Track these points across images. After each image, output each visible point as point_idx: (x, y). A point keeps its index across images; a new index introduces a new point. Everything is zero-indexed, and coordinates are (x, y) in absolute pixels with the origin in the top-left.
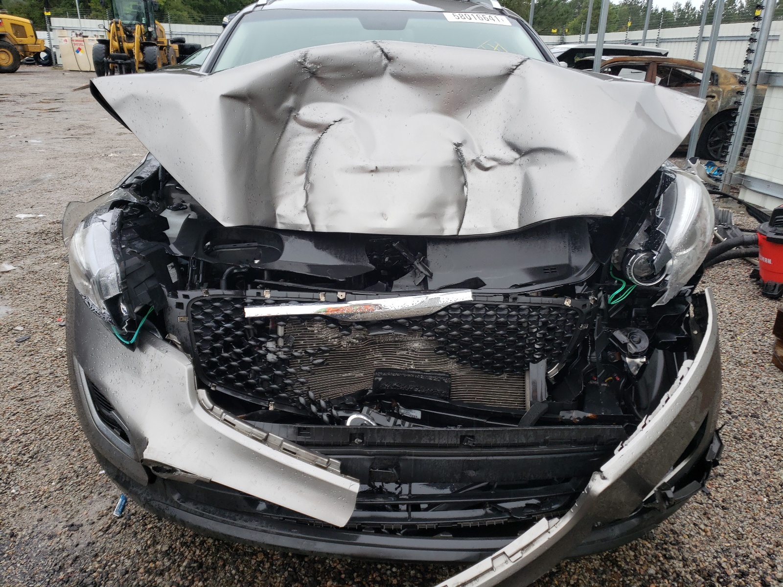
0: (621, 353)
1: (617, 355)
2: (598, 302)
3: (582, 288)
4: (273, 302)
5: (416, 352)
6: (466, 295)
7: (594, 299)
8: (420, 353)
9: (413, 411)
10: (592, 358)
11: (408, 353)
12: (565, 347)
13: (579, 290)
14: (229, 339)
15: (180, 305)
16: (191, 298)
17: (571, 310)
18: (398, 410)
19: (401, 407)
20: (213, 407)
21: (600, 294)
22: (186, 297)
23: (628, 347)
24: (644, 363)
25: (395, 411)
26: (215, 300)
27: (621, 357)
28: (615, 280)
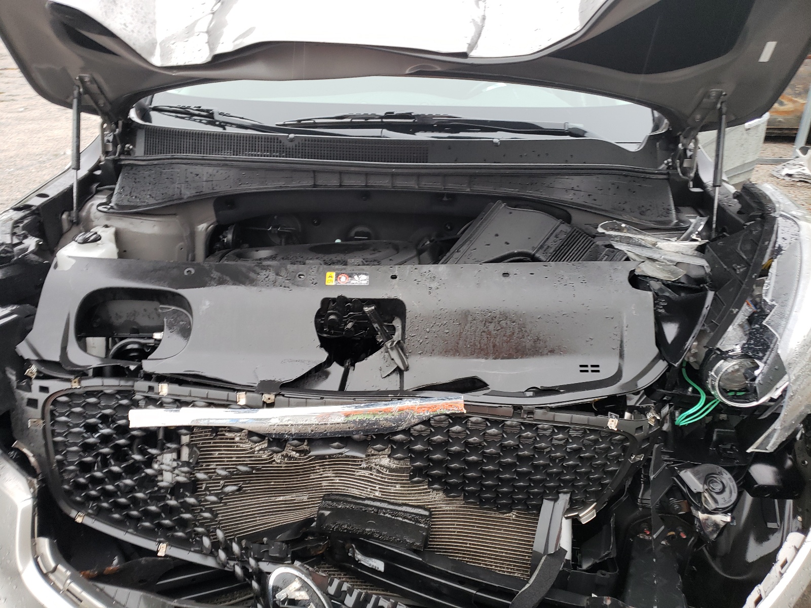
0: (690, 504)
1: (684, 504)
2: (660, 423)
3: (636, 397)
4: (171, 400)
5: (383, 474)
6: (456, 403)
7: (654, 417)
8: (389, 475)
9: (374, 560)
10: (644, 501)
11: (372, 474)
12: (607, 484)
13: (632, 401)
14: (106, 450)
15: (33, 403)
16: (51, 392)
17: (618, 434)
18: (354, 554)
19: (357, 551)
20: (55, 569)
21: (666, 410)
22: (44, 389)
23: (703, 499)
24: (727, 524)
25: (350, 554)
26: (90, 394)
27: (690, 509)
28: (690, 385)
